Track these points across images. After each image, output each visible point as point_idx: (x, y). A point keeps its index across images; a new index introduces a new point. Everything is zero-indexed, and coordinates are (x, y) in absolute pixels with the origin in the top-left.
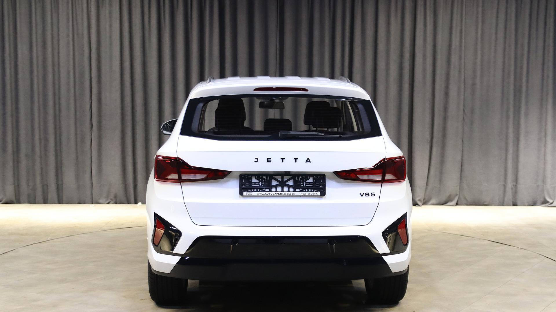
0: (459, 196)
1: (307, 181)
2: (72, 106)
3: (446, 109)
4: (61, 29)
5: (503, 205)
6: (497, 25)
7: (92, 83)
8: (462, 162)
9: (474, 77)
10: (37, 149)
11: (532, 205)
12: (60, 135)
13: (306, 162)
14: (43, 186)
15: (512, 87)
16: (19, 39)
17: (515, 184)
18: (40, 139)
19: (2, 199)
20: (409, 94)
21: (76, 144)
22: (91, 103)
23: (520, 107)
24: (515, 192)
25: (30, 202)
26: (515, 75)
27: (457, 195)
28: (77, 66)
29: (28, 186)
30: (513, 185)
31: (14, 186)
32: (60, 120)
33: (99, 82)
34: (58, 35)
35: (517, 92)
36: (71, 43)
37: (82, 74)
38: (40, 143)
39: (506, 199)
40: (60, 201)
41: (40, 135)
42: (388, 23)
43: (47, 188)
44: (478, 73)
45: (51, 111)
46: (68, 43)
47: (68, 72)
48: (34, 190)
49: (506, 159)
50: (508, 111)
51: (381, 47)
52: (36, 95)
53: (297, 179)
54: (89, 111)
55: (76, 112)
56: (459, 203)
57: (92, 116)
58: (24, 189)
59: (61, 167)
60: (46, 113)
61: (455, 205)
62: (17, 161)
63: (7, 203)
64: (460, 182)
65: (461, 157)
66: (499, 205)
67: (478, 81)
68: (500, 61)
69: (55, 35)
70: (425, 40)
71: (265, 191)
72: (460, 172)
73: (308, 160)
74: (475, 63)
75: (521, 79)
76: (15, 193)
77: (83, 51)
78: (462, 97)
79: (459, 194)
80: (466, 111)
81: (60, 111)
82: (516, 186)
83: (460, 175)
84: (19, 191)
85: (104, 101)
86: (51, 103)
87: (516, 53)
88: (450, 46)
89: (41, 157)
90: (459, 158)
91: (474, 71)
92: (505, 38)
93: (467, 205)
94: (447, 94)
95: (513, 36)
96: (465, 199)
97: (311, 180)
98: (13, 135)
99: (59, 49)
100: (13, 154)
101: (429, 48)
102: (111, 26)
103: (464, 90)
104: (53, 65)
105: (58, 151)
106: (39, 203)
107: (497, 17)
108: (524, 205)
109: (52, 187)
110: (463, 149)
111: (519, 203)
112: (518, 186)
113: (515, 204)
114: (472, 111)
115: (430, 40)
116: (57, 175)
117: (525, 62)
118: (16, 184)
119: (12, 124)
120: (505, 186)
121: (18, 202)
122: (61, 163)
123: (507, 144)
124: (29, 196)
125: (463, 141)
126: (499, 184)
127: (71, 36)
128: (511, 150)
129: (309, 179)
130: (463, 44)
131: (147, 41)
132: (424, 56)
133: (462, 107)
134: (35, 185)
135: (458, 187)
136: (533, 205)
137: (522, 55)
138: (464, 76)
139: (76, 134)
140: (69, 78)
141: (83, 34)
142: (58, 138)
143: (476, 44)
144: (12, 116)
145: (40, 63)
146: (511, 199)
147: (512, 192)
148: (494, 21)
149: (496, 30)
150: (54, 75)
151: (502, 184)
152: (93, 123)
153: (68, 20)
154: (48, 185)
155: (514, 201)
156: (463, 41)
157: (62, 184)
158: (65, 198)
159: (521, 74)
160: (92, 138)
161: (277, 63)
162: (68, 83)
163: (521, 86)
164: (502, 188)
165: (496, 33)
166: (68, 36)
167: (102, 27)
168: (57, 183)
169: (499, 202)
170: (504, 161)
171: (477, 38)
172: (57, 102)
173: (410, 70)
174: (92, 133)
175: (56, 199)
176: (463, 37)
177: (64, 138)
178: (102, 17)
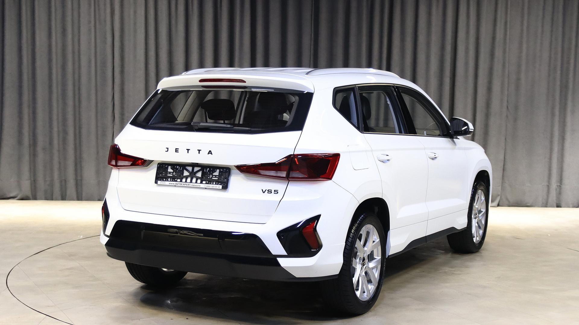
0: (501, 197)
1: (214, 174)
2: (93, 97)
3: (488, 105)
4: (82, 15)
5: (546, 207)
6: (544, 17)
7: (115, 73)
8: (504, 161)
9: (519, 72)
10: (55, 142)
11: (577, 206)
12: (80, 128)
13: (208, 154)
14: (61, 182)
15: (558, 83)
16: (37, 25)
17: (559, 184)
18: (58, 131)
19: (18, 195)
20: (450, 88)
21: (97, 138)
22: (114, 94)
23: (566, 104)
24: (559, 193)
25: (47, 199)
26: (562, 71)
27: (499, 195)
28: (98, 54)
29: (45, 181)
30: (557, 186)
31: (29, 181)
32: (79, 112)
33: (122, 72)
34: (79, 21)
35: (564, 87)
36: (93, 30)
37: (104, 64)
38: (59, 136)
39: (550, 200)
40: (79, 198)
41: (58, 128)
42: (429, 14)
43: (66, 184)
44: (523, 68)
45: (70, 102)
46: (90, 30)
47: (90, 62)
48: (52, 185)
49: (550, 158)
50: (553, 108)
51: (422, 38)
52: (54, 85)
53: (205, 171)
54: (112, 101)
55: (97, 103)
56: (500, 204)
57: (115, 108)
58: (41, 184)
59: (81, 162)
60: (65, 104)
61: (497, 206)
62: (34, 155)
63: (22, 199)
64: (502, 183)
65: (503, 156)
66: (542, 207)
67: (523, 76)
68: (546, 55)
69: (76, 21)
70: (468, 32)
71: (176, 181)
72: (502, 172)
73: (210, 152)
74: (520, 57)
75: (567, 75)
76: (31, 188)
77: (106, 38)
78: (506, 93)
79: (501, 194)
80: (509, 108)
81: (80, 102)
82: (560, 186)
83: (502, 175)
84: (35, 186)
85: (126, 90)
86: (70, 93)
87: (563, 47)
88: (494, 38)
89: (59, 151)
90: (502, 157)
91: (519, 66)
92: (552, 31)
93: (509, 206)
94: (489, 89)
95: (560, 29)
96: (507, 199)
97: (217, 173)
98: (29, 126)
99: (79, 36)
100: (30, 147)
101: (472, 40)
102: (135, 12)
103: (508, 85)
104: (73, 52)
105: (78, 145)
106: (56, 199)
107: (544, 9)
108: (569, 207)
109: (71, 183)
110: (505, 148)
111: (563, 204)
112: (563, 186)
113: (558, 206)
114: (516, 108)
115: (472, 32)
116: (76, 170)
117: (572, 57)
118: (32, 179)
119: (29, 116)
120: (548, 187)
121: (35, 198)
122: (81, 158)
123: (551, 142)
124: (46, 191)
125: (506, 139)
126: (543, 184)
127: (93, 23)
128: (556, 148)
129: (216, 171)
130: (508, 36)
131: (173, 29)
132: (467, 49)
133: (505, 104)
134: (52, 181)
135: (500, 187)
137: (570, 49)
138: (509, 71)
139: (97, 127)
140: (89, 67)
141: (105, 21)
142: (77, 131)
143: (521, 37)
144: (29, 106)
145: (60, 51)
146: (555, 201)
147: (556, 193)
148: (541, 13)
149: (543, 23)
150: (74, 64)
151: (546, 184)
152: (115, 115)
153: (90, 5)
154: (67, 180)
155: (557, 202)
156: (508, 33)
157: (81, 180)
158: (84, 194)
159: (568, 69)
160: (114, 131)
161: (311, 54)
162: (89, 72)
163: (567, 82)
164: (546, 189)
165: (543, 26)
166: (90, 22)
167: (126, 14)
168: (76, 179)
169: (543, 203)
170: (549, 160)
171: (522, 30)
172: (77, 92)
173: (451, 64)
174: (115, 125)
175: (74, 195)
176: (508, 30)
177: (84, 131)
178: (126, 3)
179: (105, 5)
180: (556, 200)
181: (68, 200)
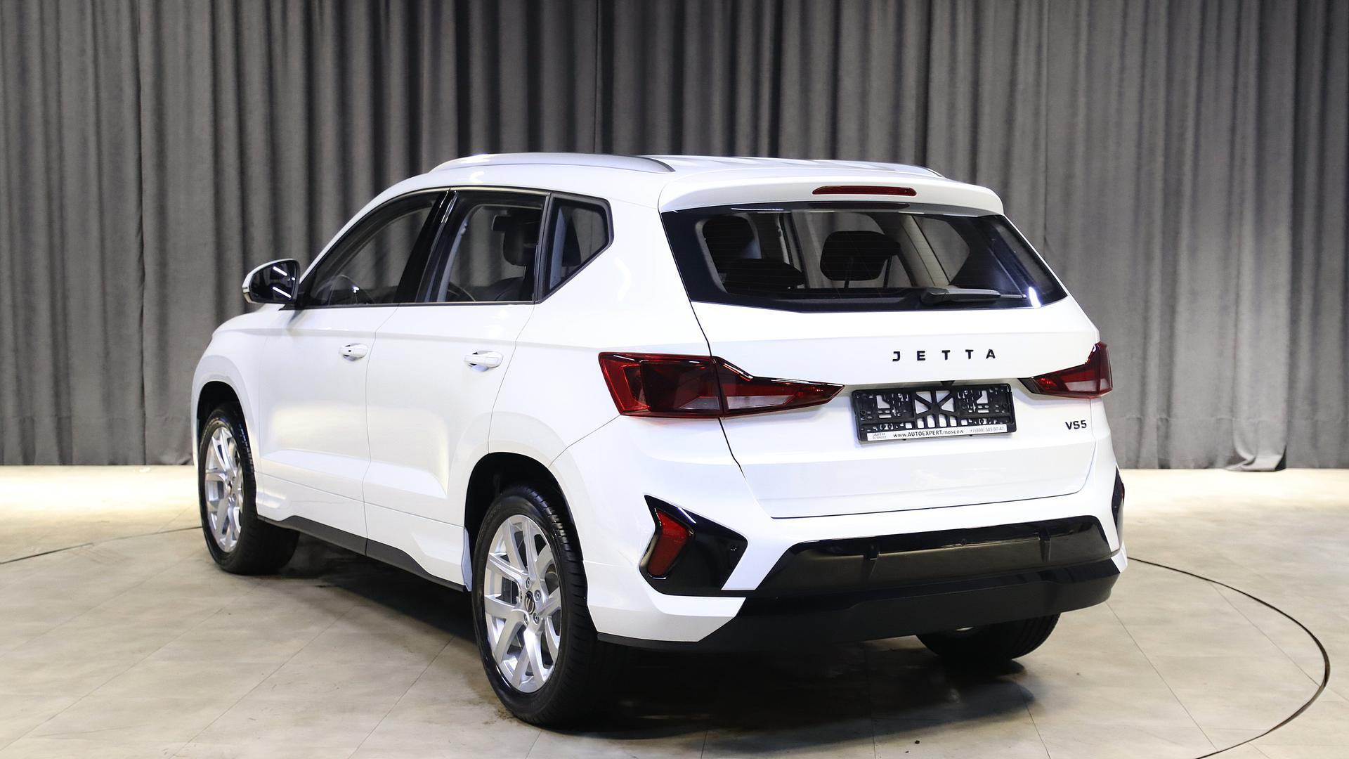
2: (94, 226)
4: (65, 35)
5: (1136, 467)
6: (1124, 34)
7: (143, 168)
9: (1069, 161)
10: (8, 331)
11: (1204, 466)
12: (65, 297)
13: (987, 357)
14: (22, 422)
15: (1159, 184)
17: (1164, 416)
18: (14, 306)
21: (105, 320)
22: (141, 217)
23: (1177, 233)
24: (1165, 436)
26: (1167, 156)
28: (104, 125)
30: (1161, 419)
32: (63, 260)
33: (161, 166)
34: (58, 50)
35: (1172, 195)
36: (90, 70)
37: (118, 148)
38: (15, 316)
39: (1144, 453)
40: (65, 459)
41: (14, 297)
42: (865, 29)
43: (33, 427)
44: (1080, 149)
45: (40, 238)
46: (83, 71)
47: (84, 142)
49: (1144, 358)
50: (1148, 243)
51: (849, 84)
53: (959, 397)
54: (137, 237)
55: (102, 240)
57: (144, 251)
59: (67, 375)
60: (27, 241)
66: (1128, 467)
67: (1079, 168)
68: (1130, 121)
69: (51, 50)
70: (953, 70)
73: (991, 354)
74: (1071, 127)
75: (1180, 165)
77: (121, 90)
78: (1042, 207)
80: (1050, 243)
81: (63, 236)
82: (1167, 421)
85: (171, 214)
86: (40, 217)
87: (1168, 103)
88: (1013, 83)
89: (16, 350)
91: (1070, 146)
92: (1143, 66)
94: (1005, 201)
95: (1162, 62)
99: (59, 83)
101: (963, 89)
102: (188, 28)
103: (1046, 190)
104: (46, 123)
105: (60, 337)
106: (12, 464)
107: (1125, 15)
108: (1186, 467)
109: (46, 426)
111: (1173, 461)
112: (1173, 421)
113: (1164, 465)
114: (1065, 243)
115: (964, 70)
116: (57, 395)
117: (1190, 124)
120: (1141, 422)
122: (67, 367)
123: (1146, 319)
126: (1128, 417)
127: (90, 52)
128: (1156, 337)
130: (1044, 80)
131: (278, 67)
132: (952, 107)
133: (1040, 232)
136: (1206, 468)
137: (1184, 106)
138: (1047, 158)
139: (104, 293)
140: (84, 154)
141: (119, 49)
142: (59, 304)
143: (1075, 80)
145: (13, 119)
146: (1156, 455)
147: (1158, 436)
148: (1117, 26)
149: (1123, 47)
150: (47, 147)
151: (1134, 416)
152: (146, 267)
153: (82, 11)
154: (36, 419)
155: (1161, 457)
156: (1044, 72)
157: (69, 418)
158: (76, 453)
159: (1181, 152)
160: (145, 304)
161: (597, 122)
162: (84, 169)
163: (1180, 182)
164: (1136, 428)
165: (1122, 55)
166: (82, 52)
167: (167, 31)
168: (56, 415)
169: (1129, 459)
170: (1140, 361)
171: (1076, 66)
172: (56, 214)
173: (916, 143)
174: (145, 291)
175: (54, 453)
176: (1044, 64)
177: (74, 304)
178: (167, 6)
179: (118, 11)
180: (1158, 452)
181: (38, 464)
